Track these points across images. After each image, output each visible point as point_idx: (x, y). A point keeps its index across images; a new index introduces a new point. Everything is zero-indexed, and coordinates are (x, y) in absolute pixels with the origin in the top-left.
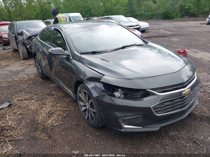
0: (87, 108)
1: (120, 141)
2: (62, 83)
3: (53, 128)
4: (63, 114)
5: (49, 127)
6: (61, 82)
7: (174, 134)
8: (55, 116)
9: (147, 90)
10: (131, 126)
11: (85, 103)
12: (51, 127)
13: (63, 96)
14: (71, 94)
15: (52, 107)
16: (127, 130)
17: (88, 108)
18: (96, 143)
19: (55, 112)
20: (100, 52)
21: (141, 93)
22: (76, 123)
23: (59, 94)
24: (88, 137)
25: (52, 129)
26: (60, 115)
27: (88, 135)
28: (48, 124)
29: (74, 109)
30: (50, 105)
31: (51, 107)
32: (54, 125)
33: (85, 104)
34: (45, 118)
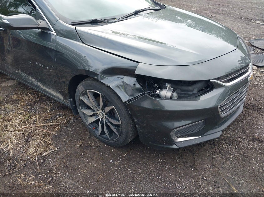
0: (100, 118)
1: (164, 160)
2: (33, 80)
3: (44, 161)
4: (50, 133)
5: (35, 159)
6: (31, 78)
7: (228, 135)
8: (38, 138)
9: (211, 81)
10: (186, 137)
11: (94, 111)
12: (39, 160)
13: (37, 102)
14: (57, 98)
15: (26, 123)
16: (181, 146)
17: (102, 119)
18: (130, 172)
19: (34, 131)
20: (106, 21)
21: (199, 86)
22: (81, 145)
23: (26, 98)
24: (113, 164)
25: (42, 163)
26: (46, 135)
27: (111, 161)
28: (32, 155)
29: (67, 122)
30: (20, 121)
31: (23, 123)
32: (44, 154)
33: (95, 113)
34: (20, 146)
